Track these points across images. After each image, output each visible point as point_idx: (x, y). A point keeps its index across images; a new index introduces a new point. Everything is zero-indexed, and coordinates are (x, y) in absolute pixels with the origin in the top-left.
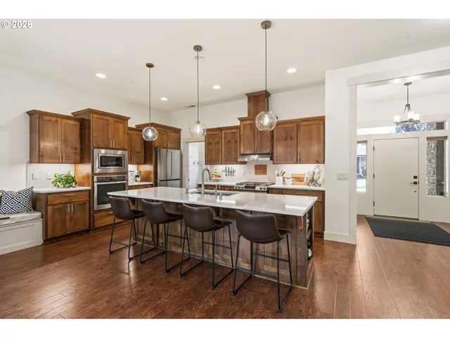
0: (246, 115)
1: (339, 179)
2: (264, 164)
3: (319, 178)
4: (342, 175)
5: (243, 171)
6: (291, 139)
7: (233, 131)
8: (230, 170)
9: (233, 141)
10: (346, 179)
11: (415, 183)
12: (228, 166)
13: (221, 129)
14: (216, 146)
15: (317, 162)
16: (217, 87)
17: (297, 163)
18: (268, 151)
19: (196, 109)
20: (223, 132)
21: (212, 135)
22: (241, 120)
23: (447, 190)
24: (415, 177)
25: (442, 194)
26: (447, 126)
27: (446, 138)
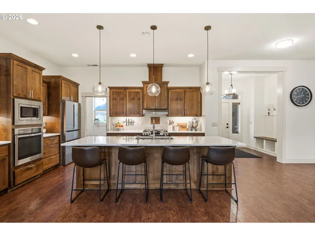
0: (147, 80)
1: (213, 126)
2: (158, 116)
3: (197, 125)
4: (214, 123)
5: (141, 122)
6: (181, 100)
7: (137, 90)
8: (130, 121)
9: (136, 99)
10: (216, 126)
11: (227, 127)
12: (128, 118)
13: (126, 88)
14: (121, 102)
15: (197, 116)
16: (133, 55)
17: (184, 116)
18: (166, 107)
19: (98, 68)
20: (128, 91)
21: (117, 92)
22: (144, 83)
23: (239, 130)
24: (227, 124)
25: (237, 133)
26: (240, 97)
27: (239, 103)
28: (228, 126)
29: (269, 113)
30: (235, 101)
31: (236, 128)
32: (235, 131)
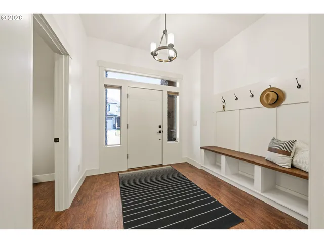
11: (160, 132)
23: (178, 136)
24: (160, 127)
25: (175, 139)
26: (178, 84)
27: (177, 94)
28: (160, 129)
29: (224, 107)
30: (171, 89)
31: (172, 132)
32: (171, 137)
